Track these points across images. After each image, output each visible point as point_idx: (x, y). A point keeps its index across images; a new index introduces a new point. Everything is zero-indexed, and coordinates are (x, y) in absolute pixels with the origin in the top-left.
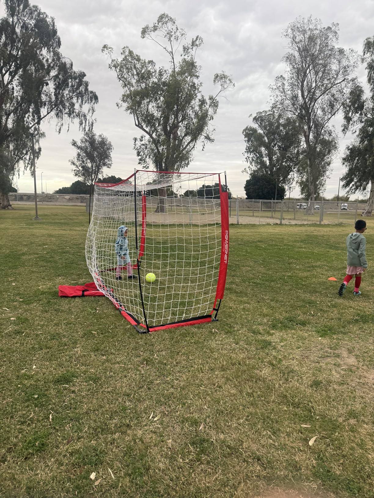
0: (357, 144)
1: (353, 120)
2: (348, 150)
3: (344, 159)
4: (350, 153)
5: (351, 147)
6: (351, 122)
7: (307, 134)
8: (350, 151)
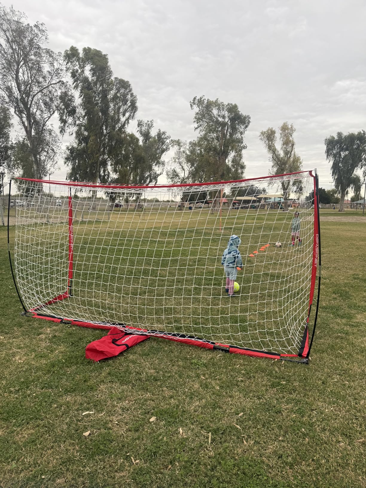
0: (75, 145)
1: (68, 122)
2: (69, 150)
3: (66, 159)
4: (70, 153)
5: (70, 147)
6: (67, 125)
7: (28, 129)
8: (69, 151)
